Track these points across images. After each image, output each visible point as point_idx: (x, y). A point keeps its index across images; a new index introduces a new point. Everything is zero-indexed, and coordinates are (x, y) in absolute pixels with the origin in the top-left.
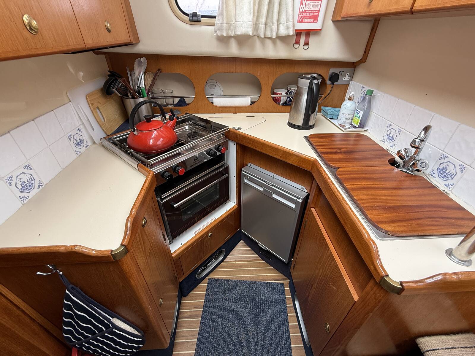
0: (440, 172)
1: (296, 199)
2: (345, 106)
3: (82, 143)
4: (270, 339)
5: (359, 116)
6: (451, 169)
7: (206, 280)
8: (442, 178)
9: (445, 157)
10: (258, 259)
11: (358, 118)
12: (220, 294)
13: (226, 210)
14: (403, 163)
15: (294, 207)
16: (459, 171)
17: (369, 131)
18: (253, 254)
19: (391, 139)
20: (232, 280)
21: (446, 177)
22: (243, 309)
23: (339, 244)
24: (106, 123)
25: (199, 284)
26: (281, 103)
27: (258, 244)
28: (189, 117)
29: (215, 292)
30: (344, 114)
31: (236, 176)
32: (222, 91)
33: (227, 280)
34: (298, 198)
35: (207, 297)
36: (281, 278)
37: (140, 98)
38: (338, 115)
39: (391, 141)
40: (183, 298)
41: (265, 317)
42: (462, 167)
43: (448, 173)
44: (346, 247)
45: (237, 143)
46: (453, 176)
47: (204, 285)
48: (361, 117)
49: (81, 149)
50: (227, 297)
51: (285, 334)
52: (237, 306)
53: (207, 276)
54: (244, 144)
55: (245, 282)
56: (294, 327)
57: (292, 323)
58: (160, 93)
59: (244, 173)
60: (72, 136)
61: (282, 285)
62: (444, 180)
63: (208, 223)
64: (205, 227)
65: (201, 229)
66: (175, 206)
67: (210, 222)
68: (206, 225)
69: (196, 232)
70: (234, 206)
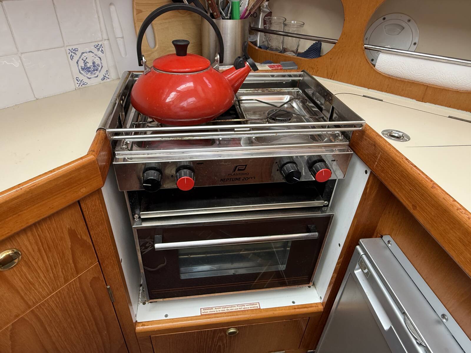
3: (97, 70)
13: (293, 302)
24: (156, 51)
28: (302, 78)
32: (415, 43)
45: (371, 173)
49: (89, 78)
60: (79, 54)
63: (240, 307)
64: (228, 311)
65: (218, 310)
66: (157, 246)
67: (246, 307)
68: (234, 308)
69: (206, 311)
70: (316, 304)
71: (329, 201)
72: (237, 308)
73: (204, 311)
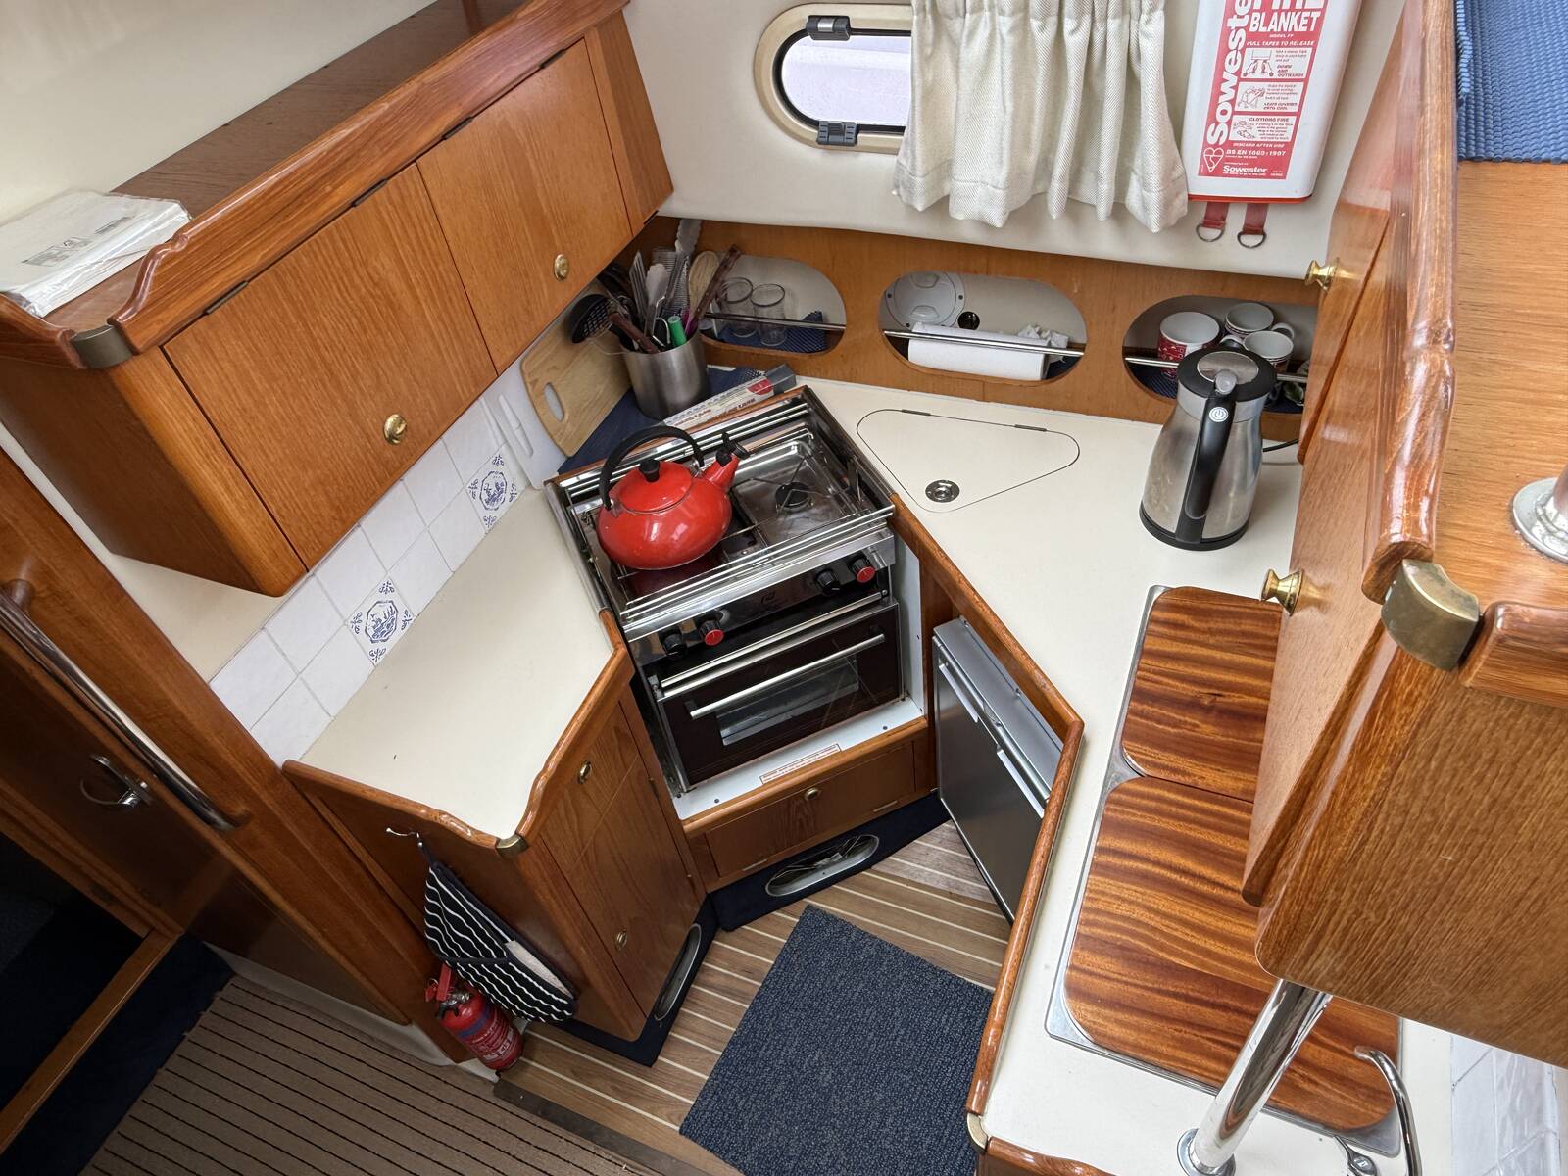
7: (799, 907)
12: (824, 964)
20: (875, 937)
24: (569, 421)
25: (775, 910)
29: (812, 951)
31: (921, 639)
33: (859, 931)
35: (784, 958)
37: (662, 349)
40: (722, 934)
47: (788, 918)
53: (806, 896)
59: (937, 644)
60: (479, 485)
63: (813, 758)
64: (798, 768)
65: (783, 771)
66: (693, 714)
67: (820, 755)
68: (806, 761)
69: (767, 778)
70: (914, 721)
71: (887, 588)
72: (809, 760)
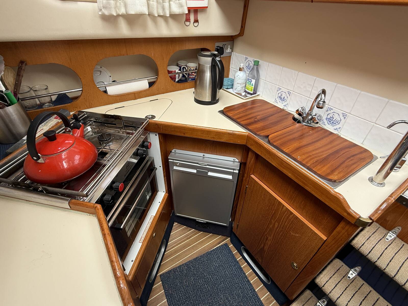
0: (328, 120)
1: (232, 171)
2: (238, 77)
4: (239, 296)
5: (252, 84)
6: (336, 117)
7: (158, 279)
8: (331, 125)
9: (330, 109)
10: (196, 232)
11: (251, 86)
12: (179, 284)
13: (159, 202)
14: (302, 119)
15: (231, 178)
16: (342, 118)
17: (261, 95)
18: (190, 230)
19: (283, 100)
20: (183, 264)
21: (333, 123)
22: (206, 285)
23: (292, 199)
25: (153, 287)
26: (177, 80)
27: (197, 220)
28: (86, 115)
29: (172, 285)
30: (239, 84)
31: (161, 166)
32: (110, 76)
33: (178, 267)
34: (234, 170)
35: (168, 295)
36: (222, 240)
37: (7, 106)
38: (233, 85)
39: (283, 102)
41: (227, 281)
42: (344, 115)
43: (335, 120)
44: (302, 201)
45: (159, 134)
46: (339, 122)
47: (158, 284)
48: (254, 85)
50: (186, 283)
51: (247, 285)
52: (199, 286)
53: (157, 274)
54: (170, 133)
55: (195, 259)
56: (250, 274)
57: (248, 272)
58: (28, 92)
59: (172, 161)
61: (226, 245)
62: (333, 126)
63: (149, 224)
64: (148, 230)
65: (144, 234)
67: (150, 222)
68: (148, 227)
69: (142, 240)
70: (165, 195)
72: (148, 226)
73: (141, 241)
